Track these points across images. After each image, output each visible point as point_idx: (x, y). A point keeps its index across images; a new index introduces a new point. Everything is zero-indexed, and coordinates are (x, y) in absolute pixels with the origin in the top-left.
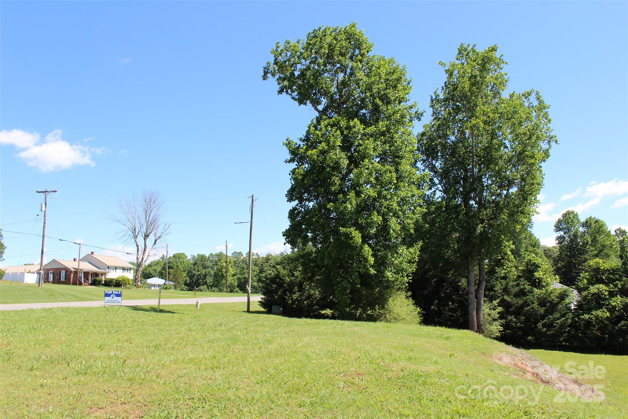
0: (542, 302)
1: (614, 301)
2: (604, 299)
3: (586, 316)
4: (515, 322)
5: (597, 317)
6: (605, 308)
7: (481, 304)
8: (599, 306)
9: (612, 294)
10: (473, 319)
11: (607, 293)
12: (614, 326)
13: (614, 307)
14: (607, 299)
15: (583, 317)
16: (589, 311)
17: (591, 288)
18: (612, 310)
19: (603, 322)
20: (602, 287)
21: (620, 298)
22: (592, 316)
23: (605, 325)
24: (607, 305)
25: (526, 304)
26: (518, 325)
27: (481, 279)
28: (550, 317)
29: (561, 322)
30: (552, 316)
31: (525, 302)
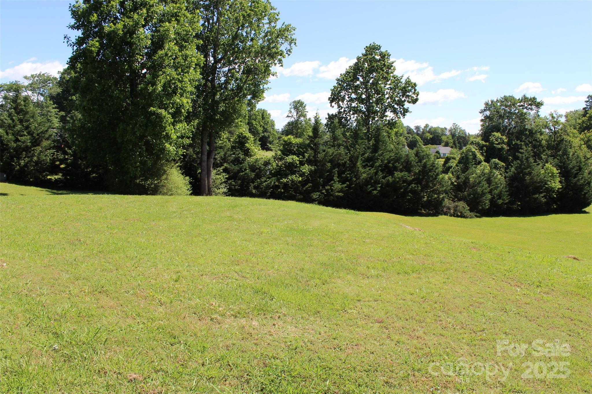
0: (253, 168)
1: (304, 169)
2: (296, 167)
3: (285, 180)
4: (233, 185)
5: (292, 181)
6: (298, 174)
7: (210, 171)
8: (293, 173)
9: (302, 163)
10: (205, 184)
11: (298, 163)
12: (303, 187)
13: (304, 173)
14: (298, 167)
15: (282, 180)
16: (286, 176)
17: (287, 158)
18: (302, 175)
19: (297, 185)
20: (295, 158)
21: (307, 166)
22: (288, 180)
23: (298, 187)
24: (298, 171)
25: (241, 170)
26: (237, 187)
27: (212, 149)
28: (259, 180)
29: (266, 184)
30: (260, 179)
31: (241, 168)
